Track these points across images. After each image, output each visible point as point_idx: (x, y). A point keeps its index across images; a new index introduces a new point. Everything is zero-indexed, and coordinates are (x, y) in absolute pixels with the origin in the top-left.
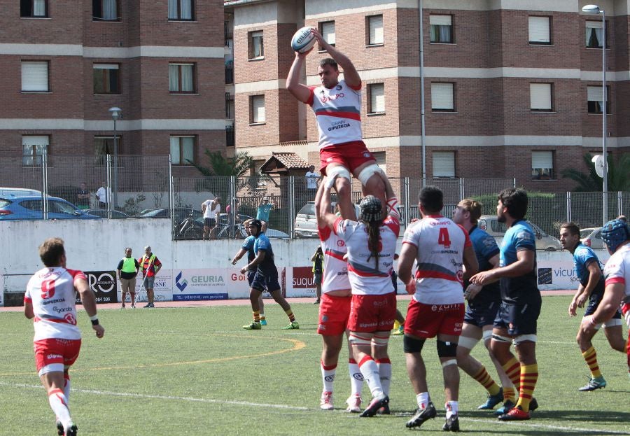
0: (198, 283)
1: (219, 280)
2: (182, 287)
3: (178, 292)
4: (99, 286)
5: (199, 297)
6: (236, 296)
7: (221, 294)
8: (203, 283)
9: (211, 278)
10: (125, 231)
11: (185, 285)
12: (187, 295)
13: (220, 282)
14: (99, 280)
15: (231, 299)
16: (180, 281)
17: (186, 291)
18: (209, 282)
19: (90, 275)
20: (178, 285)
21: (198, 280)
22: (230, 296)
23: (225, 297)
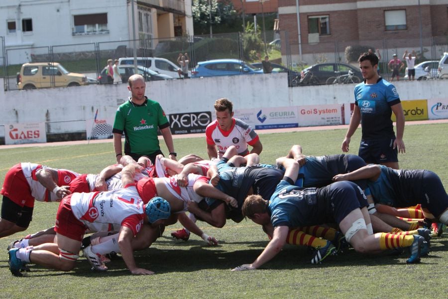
0: (275, 117)
1: (291, 114)
2: (262, 120)
3: (260, 123)
4: (199, 122)
5: (275, 126)
6: (304, 125)
7: (293, 124)
8: (279, 117)
9: (285, 114)
10: (252, 83)
11: (265, 119)
12: (266, 125)
13: (292, 116)
14: (199, 117)
15: (300, 127)
16: (261, 116)
17: (266, 123)
18: (283, 116)
19: (192, 115)
20: (260, 119)
21: (274, 115)
22: (299, 125)
23: (296, 126)
